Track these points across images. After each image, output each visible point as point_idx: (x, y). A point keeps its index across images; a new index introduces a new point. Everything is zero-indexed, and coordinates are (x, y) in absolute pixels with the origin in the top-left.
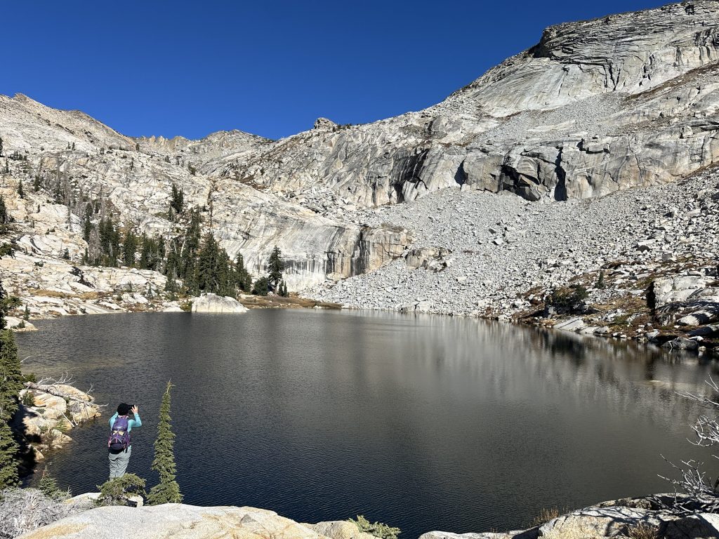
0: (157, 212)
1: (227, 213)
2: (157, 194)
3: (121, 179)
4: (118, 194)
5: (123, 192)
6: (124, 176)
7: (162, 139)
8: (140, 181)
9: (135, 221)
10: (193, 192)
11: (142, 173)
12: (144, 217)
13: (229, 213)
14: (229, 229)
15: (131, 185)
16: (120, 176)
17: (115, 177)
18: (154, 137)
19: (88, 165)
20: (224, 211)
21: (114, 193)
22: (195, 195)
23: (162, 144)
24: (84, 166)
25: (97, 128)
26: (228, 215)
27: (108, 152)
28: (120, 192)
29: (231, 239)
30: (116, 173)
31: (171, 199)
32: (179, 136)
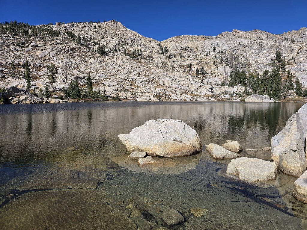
0: (267, 63)
1: (303, 58)
2: (270, 56)
3: (256, 52)
4: (253, 59)
5: (255, 58)
6: (257, 51)
7: (293, 31)
8: (264, 51)
9: (257, 69)
10: (289, 51)
11: (266, 48)
12: (261, 66)
13: (304, 58)
14: (302, 66)
15: (260, 54)
16: (256, 51)
17: (254, 52)
18: (289, 31)
19: (244, 50)
20: (302, 57)
21: (252, 58)
22: (290, 53)
23: (293, 34)
24: (242, 50)
25: (263, 34)
26: (304, 59)
27: (254, 42)
28: (254, 58)
29: (302, 71)
30: (254, 50)
31: (276, 57)
32: (302, 27)
